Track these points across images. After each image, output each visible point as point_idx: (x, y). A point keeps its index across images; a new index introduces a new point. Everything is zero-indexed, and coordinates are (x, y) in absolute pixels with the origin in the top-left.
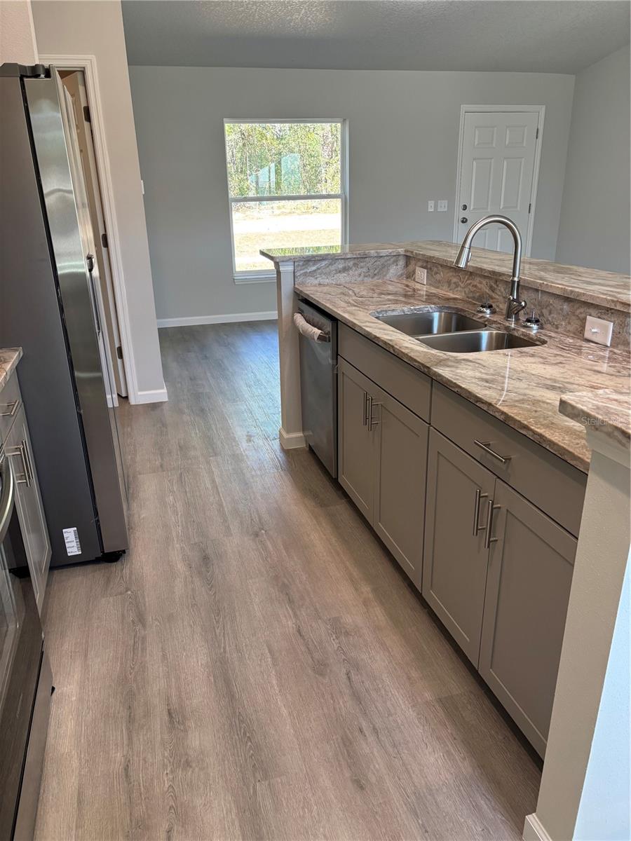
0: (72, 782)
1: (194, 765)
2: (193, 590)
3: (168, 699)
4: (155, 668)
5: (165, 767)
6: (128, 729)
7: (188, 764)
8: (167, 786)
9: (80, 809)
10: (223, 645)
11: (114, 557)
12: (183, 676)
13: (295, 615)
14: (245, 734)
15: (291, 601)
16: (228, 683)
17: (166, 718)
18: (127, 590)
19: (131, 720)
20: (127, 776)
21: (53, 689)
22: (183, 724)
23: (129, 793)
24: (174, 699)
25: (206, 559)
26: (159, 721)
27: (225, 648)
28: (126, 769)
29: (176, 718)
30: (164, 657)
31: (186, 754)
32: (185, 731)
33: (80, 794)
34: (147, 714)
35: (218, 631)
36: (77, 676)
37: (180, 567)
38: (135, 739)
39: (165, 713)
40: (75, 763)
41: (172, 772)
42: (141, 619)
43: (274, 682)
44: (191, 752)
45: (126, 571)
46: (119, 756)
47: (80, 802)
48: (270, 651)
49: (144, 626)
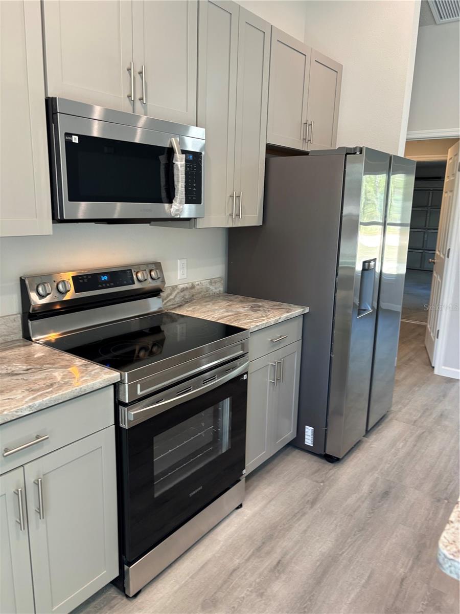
0: (209, 555)
1: (264, 598)
2: (359, 506)
3: (286, 554)
4: (295, 534)
5: (251, 585)
6: (253, 552)
7: (261, 595)
8: (242, 596)
9: (200, 570)
10: (343, 550)
11: (332, 459)
12: (304, 549)
13: (412, 569)
14: (305, 607)
15: (417, 558)
16: (325, 573)
17: (275, 563)
18: (323, 482)
19: (259, 549)
20: (231, 574)
21: (241, 506)
22: (280, 574)
23: (225, 582)
24: (288, 557)
25: (386, 494)
26: (270, 562)
27: (343, 553)
28: (234, 570)
29: (279, 568)
30: (305, 531)
31: (266, 590)
32: (277, 578)
33: (206, 564)
34: (268, 553)
35: (349, 540)
36: (257, 509)
37: (365, 488)
38: (251, 560)
39: (277, 560)
40: (218, 548)
41: (251, 591)
42: (313, 503)
43: (352, 596)
44: (269, 591)
45: (332, 472)
46: (237, 562)
47: (203, 567)
48: (370, 577)
49: (311, 507)
